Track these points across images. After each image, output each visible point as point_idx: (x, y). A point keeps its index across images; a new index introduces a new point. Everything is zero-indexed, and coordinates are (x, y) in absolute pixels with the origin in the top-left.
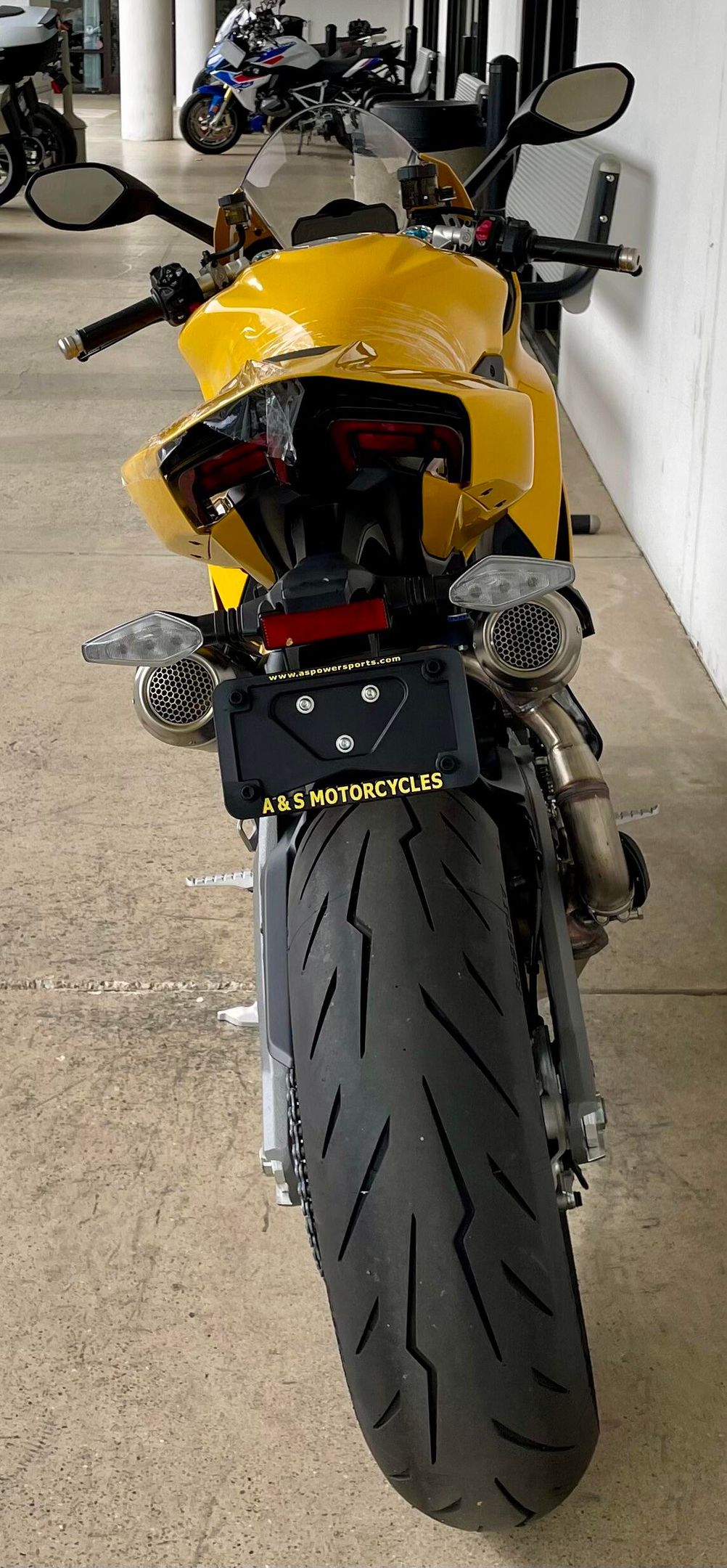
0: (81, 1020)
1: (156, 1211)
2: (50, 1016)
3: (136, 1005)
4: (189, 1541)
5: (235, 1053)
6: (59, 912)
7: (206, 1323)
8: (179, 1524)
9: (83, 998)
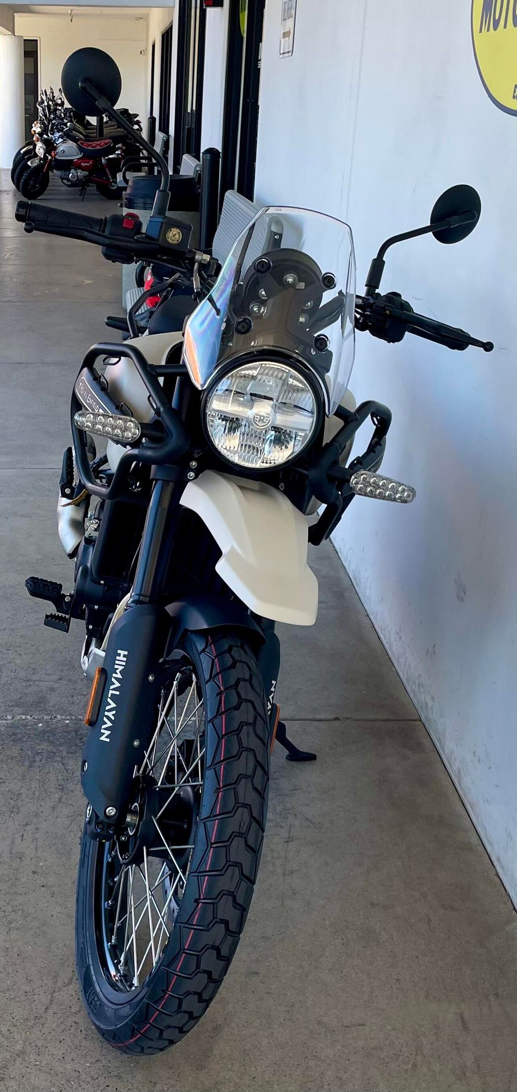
1: (21, 835)
4: (47, 994)
5: (61, 753)
7: (51, 890)
8: (41, 986)
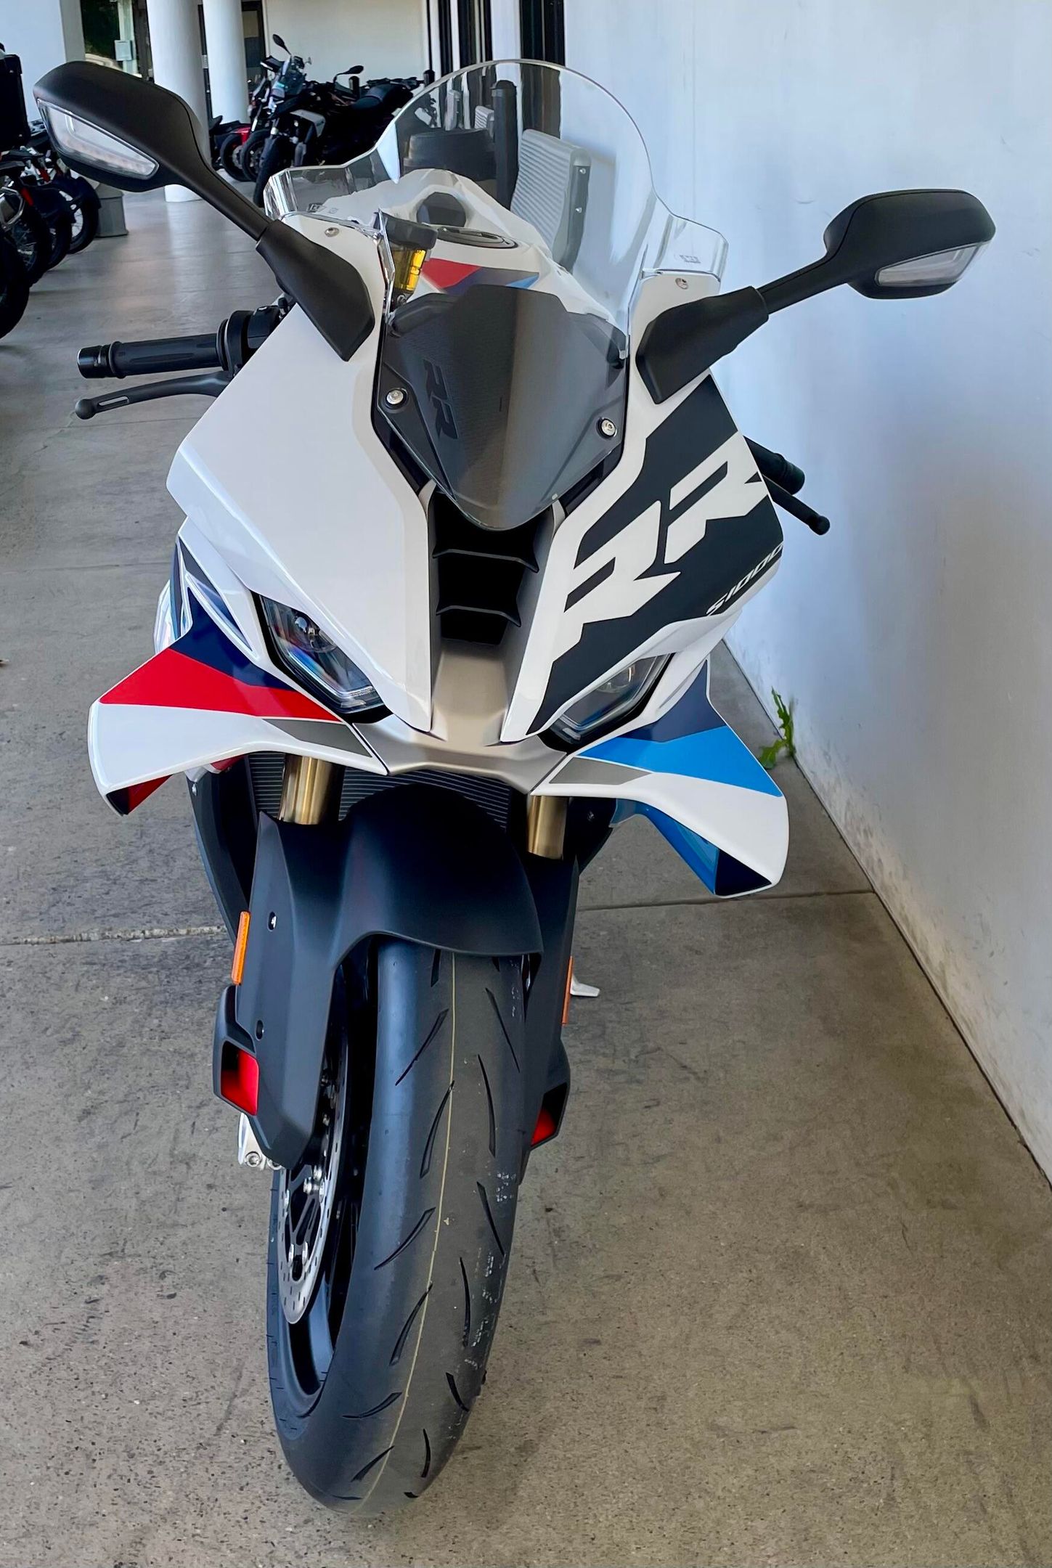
0: (124, 964)
1: (191, 1123)
2: (95, 964)
3: (173, 949)
4: (220, 1401)
6: (104, 874)
7: (237, 1216)
8: (212, 1388)
9: (125, 946)
